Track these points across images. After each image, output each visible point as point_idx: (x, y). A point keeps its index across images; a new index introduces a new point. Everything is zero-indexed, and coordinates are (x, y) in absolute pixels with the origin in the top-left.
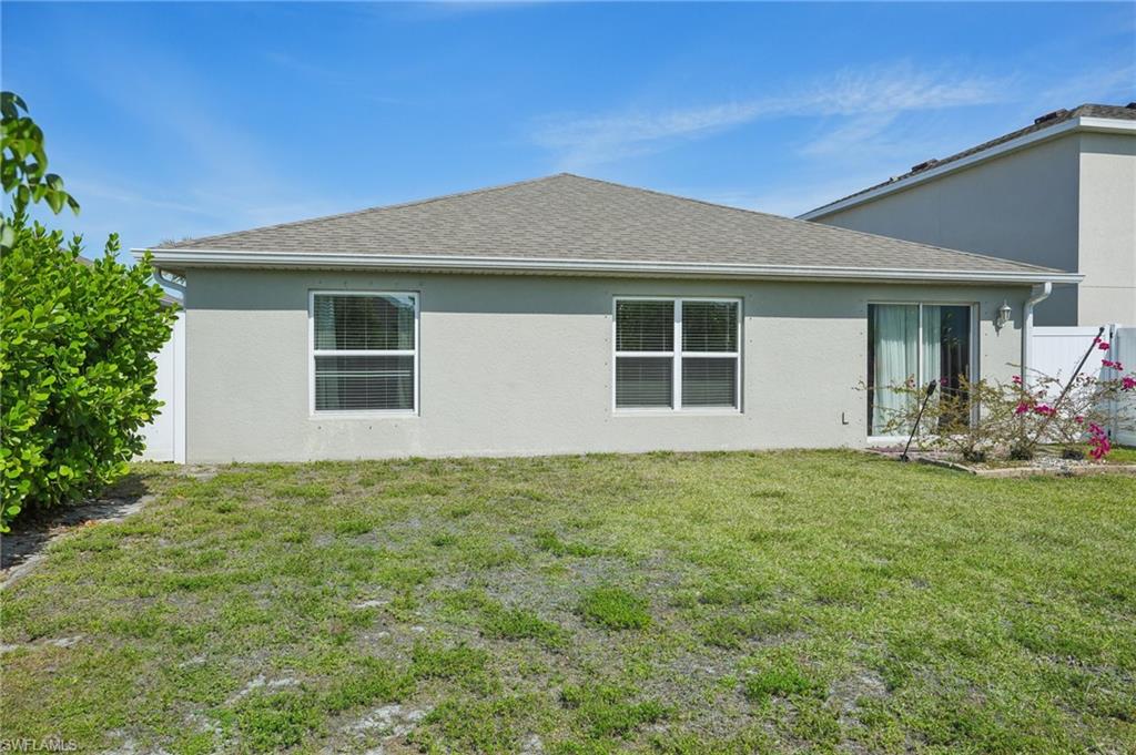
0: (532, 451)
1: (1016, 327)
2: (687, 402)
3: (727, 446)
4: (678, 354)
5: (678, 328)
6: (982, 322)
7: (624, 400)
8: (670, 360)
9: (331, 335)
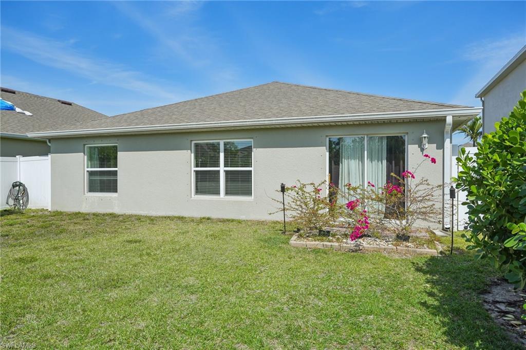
0: (158, 213)
1: (437, 148)
2: (227, 193)
3: (244, 217)
4: (222, 169)
5: (222, 155)
6: (409, 146)
7: (198, 191)
8: (219, 171)
9: (97, 162)
